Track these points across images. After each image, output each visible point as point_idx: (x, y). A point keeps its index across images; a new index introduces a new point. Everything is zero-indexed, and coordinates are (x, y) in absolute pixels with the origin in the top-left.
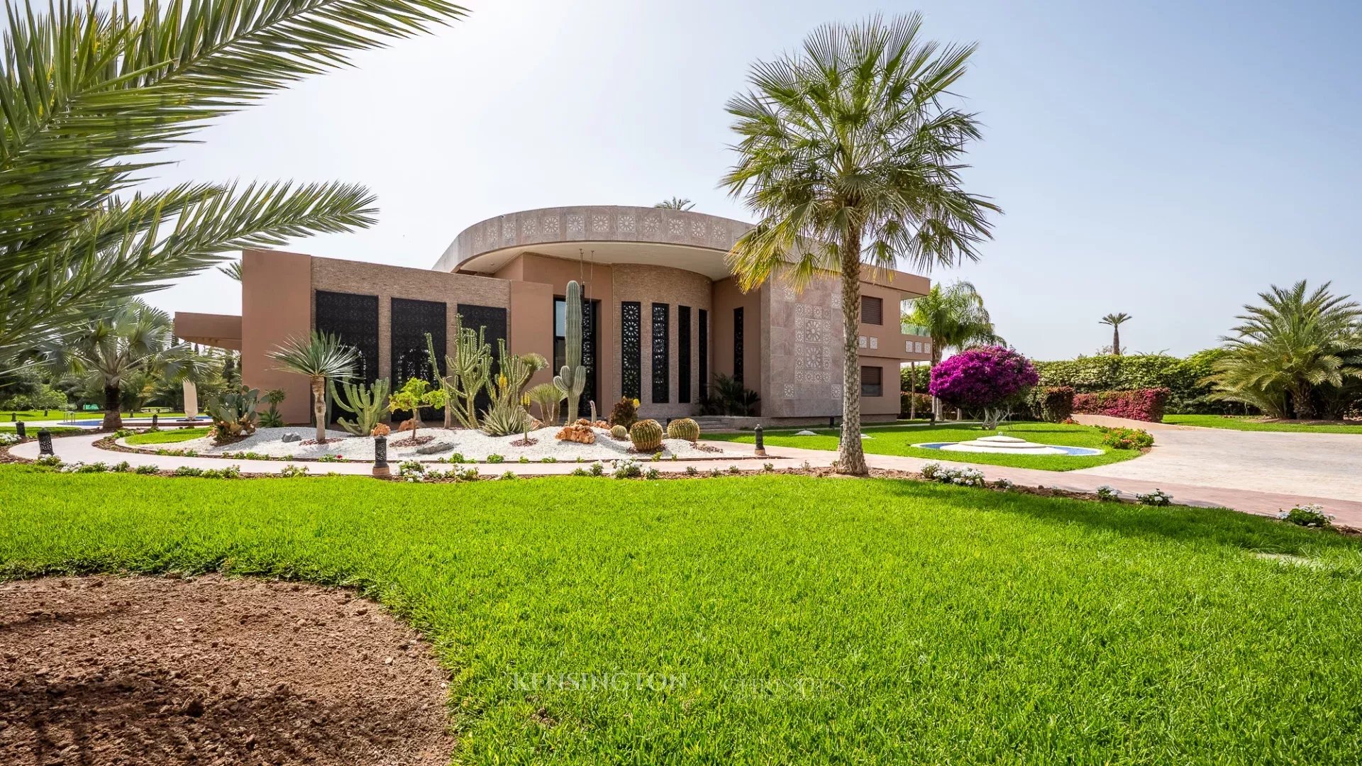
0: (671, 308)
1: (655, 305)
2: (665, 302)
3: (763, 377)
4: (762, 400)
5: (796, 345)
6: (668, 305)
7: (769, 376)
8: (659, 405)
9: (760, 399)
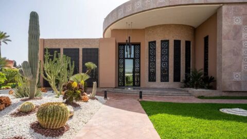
0: (170, 41)
1: (162, 41)
2: (167, 39)
3: (218, 69)
4: (217, 81)
5: (243, 49)
6: (168, 40)
7: (221, 68)
8: (164, 83)
9: (216, 81)
